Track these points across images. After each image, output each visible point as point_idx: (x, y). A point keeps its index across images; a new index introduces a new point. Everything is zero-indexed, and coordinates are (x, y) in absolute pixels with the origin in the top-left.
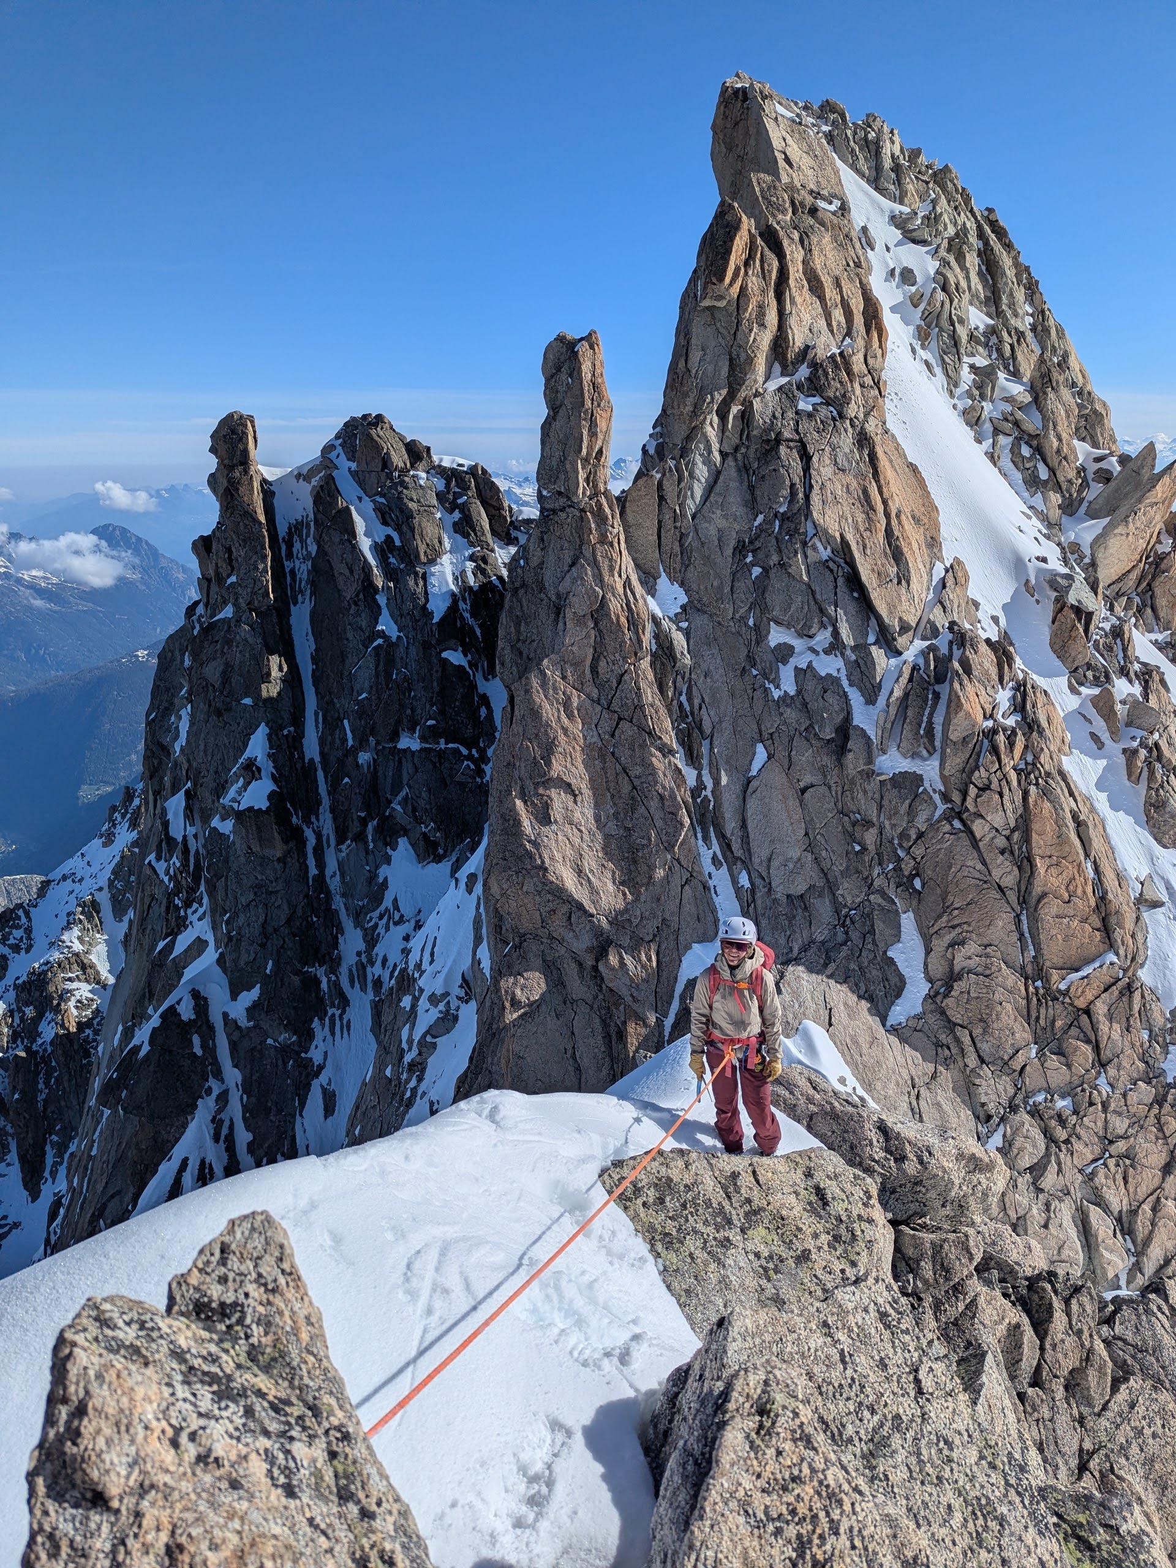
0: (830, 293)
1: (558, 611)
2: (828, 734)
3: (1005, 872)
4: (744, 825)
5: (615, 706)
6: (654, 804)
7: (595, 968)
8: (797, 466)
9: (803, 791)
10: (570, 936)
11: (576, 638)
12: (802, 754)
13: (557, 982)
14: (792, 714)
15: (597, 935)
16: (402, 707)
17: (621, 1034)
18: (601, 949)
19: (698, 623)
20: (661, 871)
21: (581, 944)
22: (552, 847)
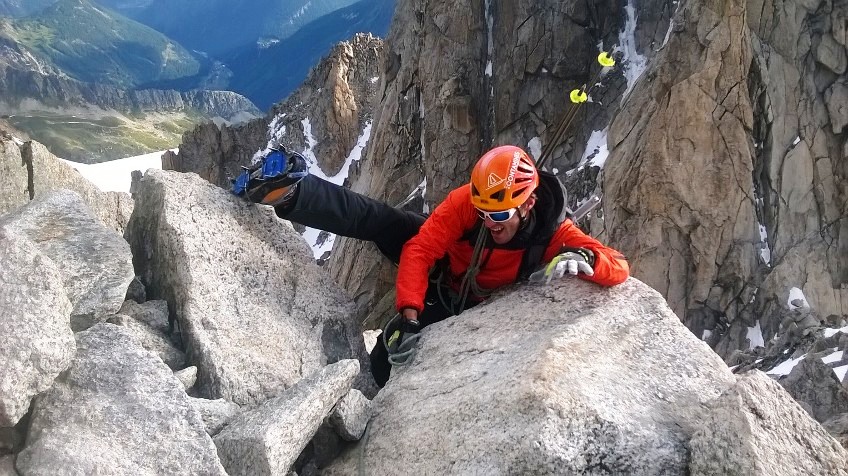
1: (703, 49)
4: (780, 173)
5: (725, 104)
6: (735, 158)
7: (688, 236)
9: (817, 159)
10: (677, 219)
11: (711, 67)
12: (821, 137)
13: (667, 240)
14: (820, 113)
15: (693, 219)
16: (546, 53)
17: (695, 269)
18: (695, 225)
19: (775, 59)
20: (732, 192)
21: (683, 223)
22: (679, 173)
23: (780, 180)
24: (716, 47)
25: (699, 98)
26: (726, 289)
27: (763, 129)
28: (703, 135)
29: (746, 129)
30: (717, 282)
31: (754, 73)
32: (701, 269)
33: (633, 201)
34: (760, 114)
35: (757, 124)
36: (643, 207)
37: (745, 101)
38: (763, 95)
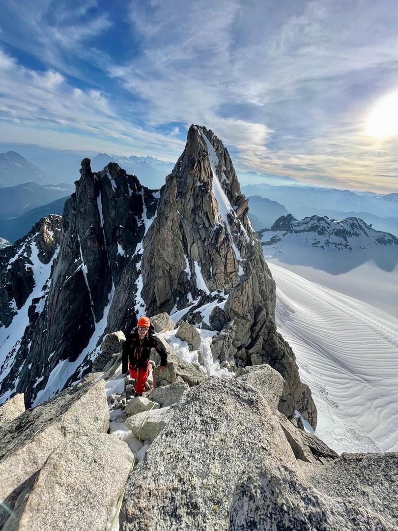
0: (207, 171)
1: (167, 218)
2: (203, 239)
3: (224, 260)
4: (190, 252)
5: (174, 234)
6: (179, 248)
7: (169, 272)
8: (201, 199)
10: (166, 267)
11: (170, 223)
12: (199, 242)
13: (164, 273)
14: (198, 236)
15: (170, 267)
16: (120, 220)
17: (172, 281)
18: (171, 269)
19: (186, 221)
20: (179, 258)
21: (168, 268)
22: (165, 254)
23: (191, 254)
24: (170, 218)
25: (168, 232)
26: (181, 285)
27: (185, 240)
28: (170, 243)
29: (181, 240)
30: (178, 283)
31: (181, 226)
32: (174, 281)
33: (153, 263)
34: (184, 236)
35: (183, 239)
36: (156, 265)
37: (179, 233)
38: (184, 231)
